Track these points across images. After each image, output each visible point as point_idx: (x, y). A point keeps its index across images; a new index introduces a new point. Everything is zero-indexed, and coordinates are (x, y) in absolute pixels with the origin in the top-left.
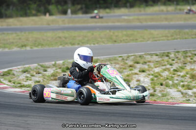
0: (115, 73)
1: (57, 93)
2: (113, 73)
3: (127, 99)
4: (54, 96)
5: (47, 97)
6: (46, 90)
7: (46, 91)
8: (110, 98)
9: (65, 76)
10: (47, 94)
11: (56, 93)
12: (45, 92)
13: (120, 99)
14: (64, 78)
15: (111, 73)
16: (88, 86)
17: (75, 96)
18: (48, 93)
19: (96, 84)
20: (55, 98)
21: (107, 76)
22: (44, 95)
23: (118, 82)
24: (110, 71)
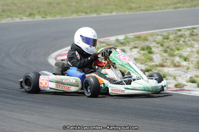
0: (127, 59)
1: (57, 82)
2: (125, 59)
3: (144, 90)
4: (53, 85)
5: (44, 87)
6: (43, 78)
7: (43, 80)
8: (125, 88)
9: (63, 62)
10: (44, 84)
11: (55, 82)
12: (41, 81)
13: (136, 90)
14: (63, 64)
15: (123, 58)
16: (93, 74)
17: (80, 86)
18: (45, 81)
19: (103, 71)
20: (54, 88)
21: (118, 63)
22: (40, 85)
23: (132, 69)
24: (121, 56)
